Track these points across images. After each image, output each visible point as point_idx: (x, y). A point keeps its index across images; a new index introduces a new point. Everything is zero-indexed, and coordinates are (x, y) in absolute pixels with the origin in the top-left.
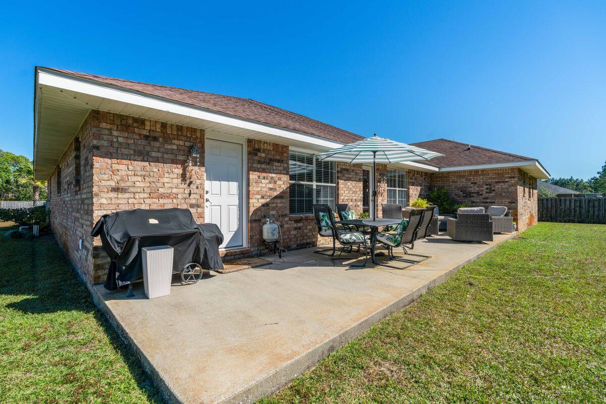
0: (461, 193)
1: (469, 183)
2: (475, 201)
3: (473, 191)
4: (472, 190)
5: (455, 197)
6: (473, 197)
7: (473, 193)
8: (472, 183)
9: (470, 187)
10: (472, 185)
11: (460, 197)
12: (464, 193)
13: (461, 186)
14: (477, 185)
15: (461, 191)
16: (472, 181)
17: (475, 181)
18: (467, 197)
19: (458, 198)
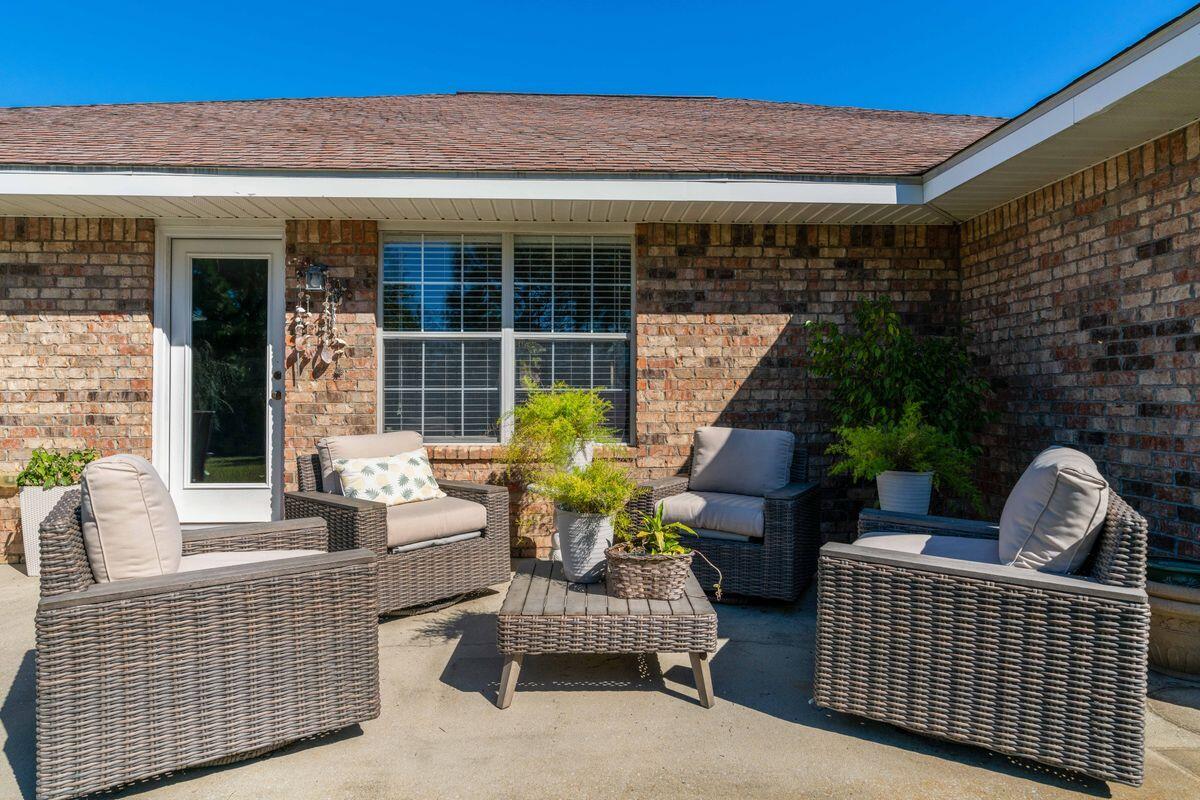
0: (1083, 337)
1: (1128, 255)
2: (1162, 396)
3: (1149, 317)
4: (1141, 306)
5: (1057, 368)
6: (1148, 363)
7: (1146, 331)
8: (1143, 252)
9: (1134, 285)
10: (1144, 267)
11: (1074, 367)
12: (1096, 336)
13: (1084, 280)
14: (1174, 260)
15: (1085, 324)
16: (1142, 236)
17: (1161, 232)
18: (1114, 366)
19: (1069, 380)
